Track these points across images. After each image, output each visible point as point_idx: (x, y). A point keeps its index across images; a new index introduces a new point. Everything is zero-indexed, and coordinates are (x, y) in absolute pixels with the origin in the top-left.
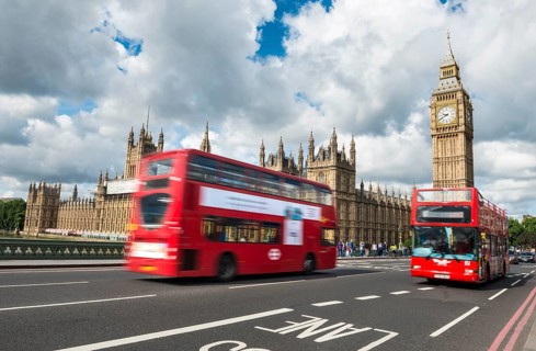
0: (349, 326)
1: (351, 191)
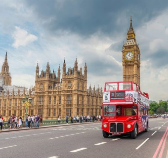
1: (84, 90)
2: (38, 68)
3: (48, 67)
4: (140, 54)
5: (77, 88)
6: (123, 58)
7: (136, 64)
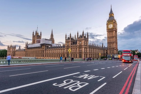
0: (94, 76)
1: (87, 45)
2: (66, 35)
3: (70, 35)
4: (117, 25)
5: (84, 44)
6: (107, 28)
7: (115, 30)
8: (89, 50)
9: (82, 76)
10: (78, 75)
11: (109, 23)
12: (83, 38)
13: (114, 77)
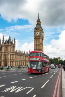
0: (22, 87)
4: (43, 33)
5: (10, 51)
6: (34, 35)
7: (41, 38)
8: (16, 58)
9: (8, 89)
10: (3, 88)
11: (36, 31)
12: (10, 44)
13: (42, 87)
